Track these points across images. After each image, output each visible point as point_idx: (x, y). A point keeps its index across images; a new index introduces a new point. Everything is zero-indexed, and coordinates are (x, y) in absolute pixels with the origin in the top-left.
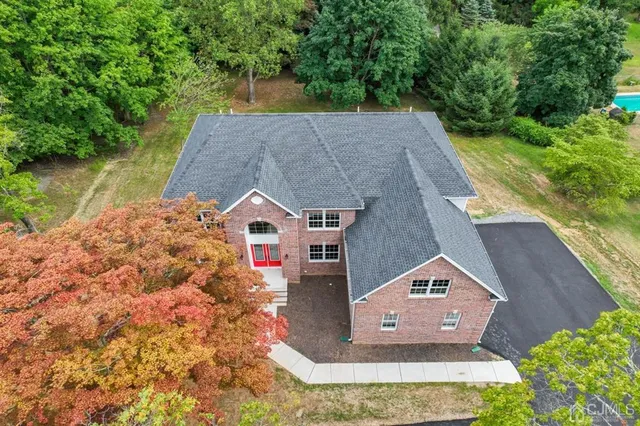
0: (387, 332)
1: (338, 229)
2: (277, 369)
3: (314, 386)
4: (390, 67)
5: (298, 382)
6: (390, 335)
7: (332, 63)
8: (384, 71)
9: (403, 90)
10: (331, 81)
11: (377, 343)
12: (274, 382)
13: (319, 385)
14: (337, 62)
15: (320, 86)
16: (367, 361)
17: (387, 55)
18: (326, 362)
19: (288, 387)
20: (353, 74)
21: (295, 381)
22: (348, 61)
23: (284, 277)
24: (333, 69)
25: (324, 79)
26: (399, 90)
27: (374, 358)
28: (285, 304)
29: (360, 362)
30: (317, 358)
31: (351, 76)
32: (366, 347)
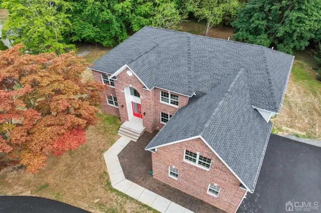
0: (172, 178)
1: (177, 107)
2: (105, 172)
3: (115, 190)
4: (291, 29)
5: (109, 184)
6: (174, 181)
7: (253, 22)
8: (286, 32)
9: (298, 47)
10: (251, 33)
11: (167, 183)
12: (98, 178)
13: (118, 191)
14: (257, 22)
15: (243, 36)
16: (153, 191)
17: (291, 20)
18: (131, 180)
19: (102, 184)
20: (266, 31)
21: (108, 183)
22: (264, 22)
23: (144, 126)
24: (253, 25)
25: (247, 31)
26: (295, 47)
27: (159, 191)
28: (136, 141)
29: (150, 190)
30: (128, 176)
31: (263, 32)
32: (158, 182)
